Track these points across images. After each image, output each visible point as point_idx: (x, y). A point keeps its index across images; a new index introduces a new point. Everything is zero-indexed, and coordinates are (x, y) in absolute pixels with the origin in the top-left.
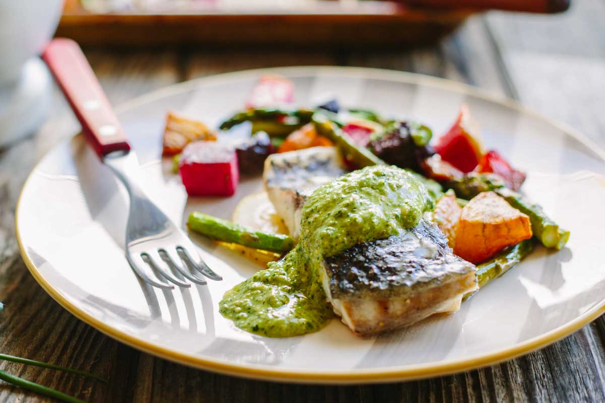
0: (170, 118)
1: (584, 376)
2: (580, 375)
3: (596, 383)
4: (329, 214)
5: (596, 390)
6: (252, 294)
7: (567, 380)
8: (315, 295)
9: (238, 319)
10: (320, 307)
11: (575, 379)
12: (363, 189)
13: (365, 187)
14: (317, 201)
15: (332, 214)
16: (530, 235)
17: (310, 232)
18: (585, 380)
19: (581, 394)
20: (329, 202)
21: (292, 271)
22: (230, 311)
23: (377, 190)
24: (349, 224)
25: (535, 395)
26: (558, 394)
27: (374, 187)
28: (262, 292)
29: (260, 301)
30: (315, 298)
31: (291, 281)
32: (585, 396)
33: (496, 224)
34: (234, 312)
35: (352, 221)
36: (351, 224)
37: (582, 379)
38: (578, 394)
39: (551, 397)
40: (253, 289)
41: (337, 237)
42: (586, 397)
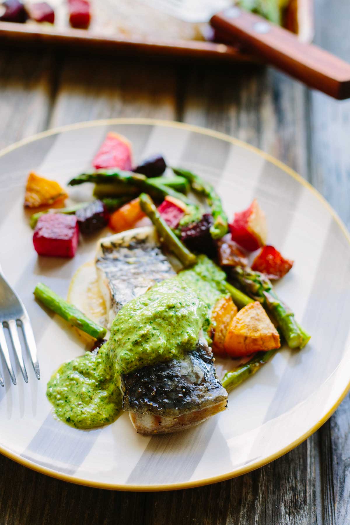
0: (32, 179)
1: (296, 466)
2: (294, 464)
3: (303, 474)
4: (129, 339)
5: (302, 481)
6: (70, 384)
7: (283, 469)
8: (114, 393)
9: (58, 405)
10: (117, 402)
11: (289, 468)
12: (157, 320)
13: (158, 318)
14: (123, 322)
15: (131, 340)
16: (278, 346)
17: (114, 348)
18: (296, 469)
19: (290, 484)
20: (130, 328)
21: (100, 368)
22: (53, 397)
23: (167, 321)
24: (141, 352)
25: (259, 481)
26: (274, 482)
27: (165, 319)
28: (77, 384)
29: (75, 393)
30: (113, 395)
31: (99, 377)
32: (293, 485)
33: (255, 338)
34: (56, 398)
35: (144, 351)
36: (143, 352)
37: (294, 468)
38: (288, 484)
39: (269, 484)
40: (72, 379)
41: (132, 362)
42: (293, 487)
